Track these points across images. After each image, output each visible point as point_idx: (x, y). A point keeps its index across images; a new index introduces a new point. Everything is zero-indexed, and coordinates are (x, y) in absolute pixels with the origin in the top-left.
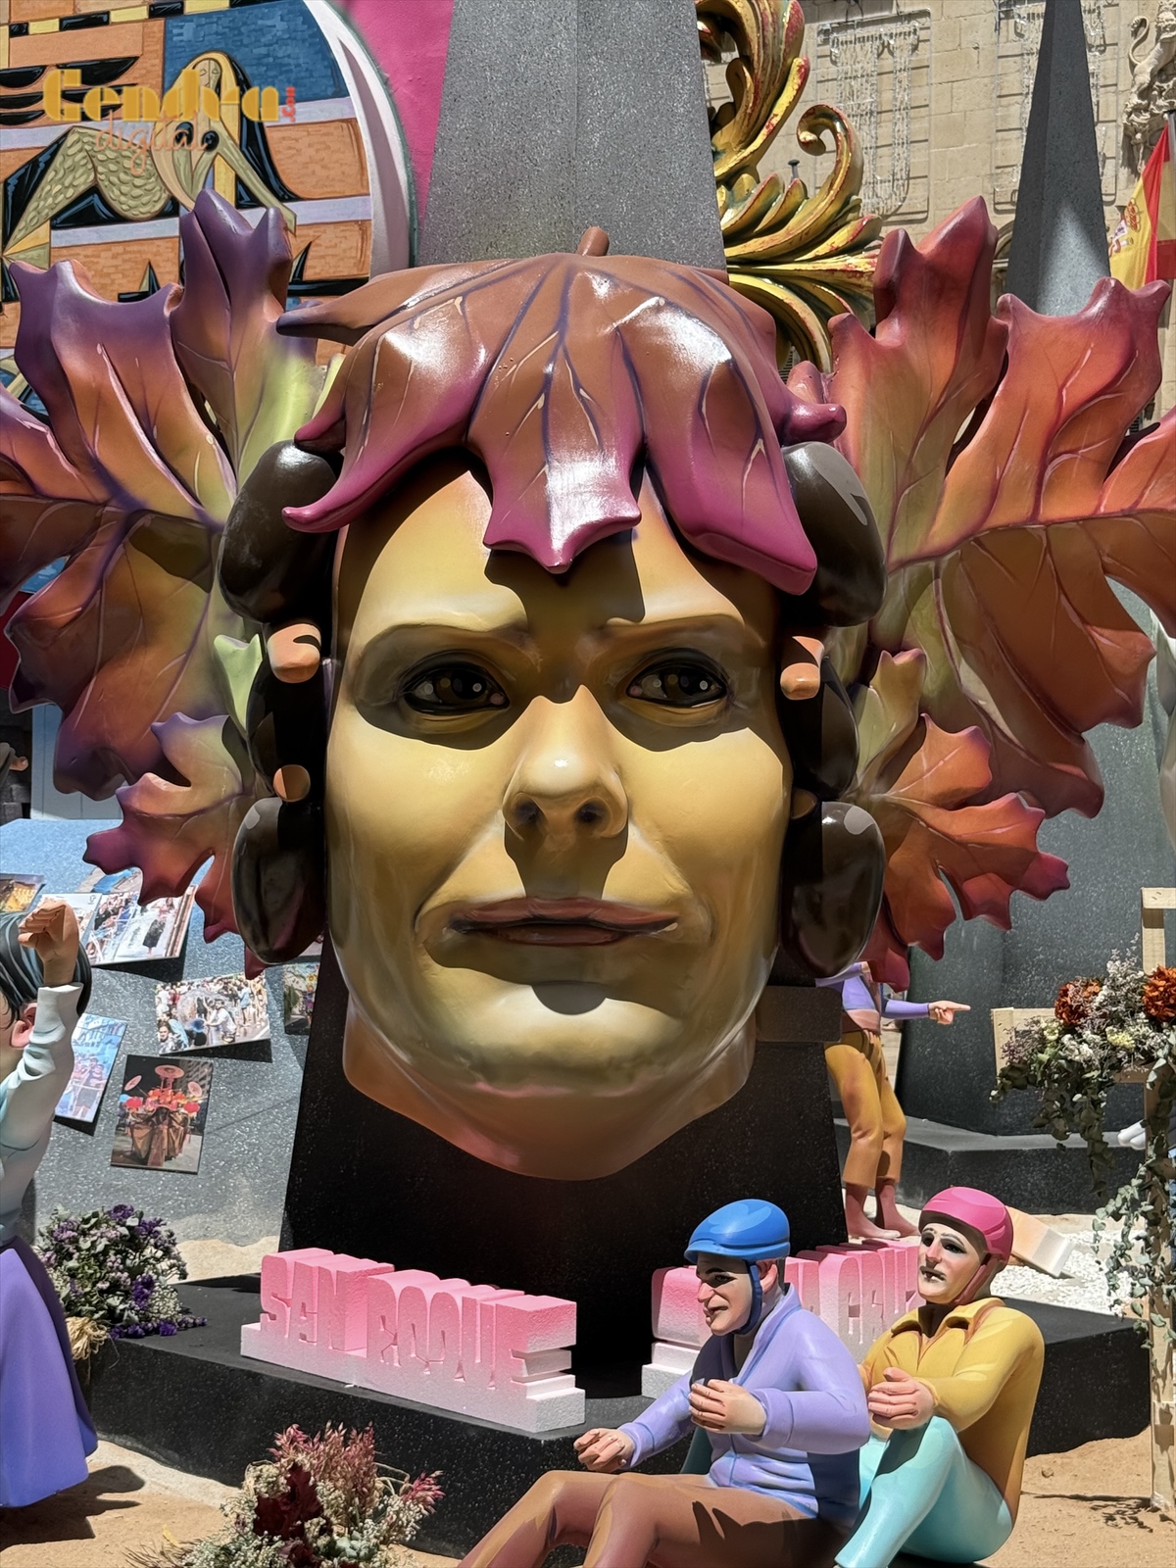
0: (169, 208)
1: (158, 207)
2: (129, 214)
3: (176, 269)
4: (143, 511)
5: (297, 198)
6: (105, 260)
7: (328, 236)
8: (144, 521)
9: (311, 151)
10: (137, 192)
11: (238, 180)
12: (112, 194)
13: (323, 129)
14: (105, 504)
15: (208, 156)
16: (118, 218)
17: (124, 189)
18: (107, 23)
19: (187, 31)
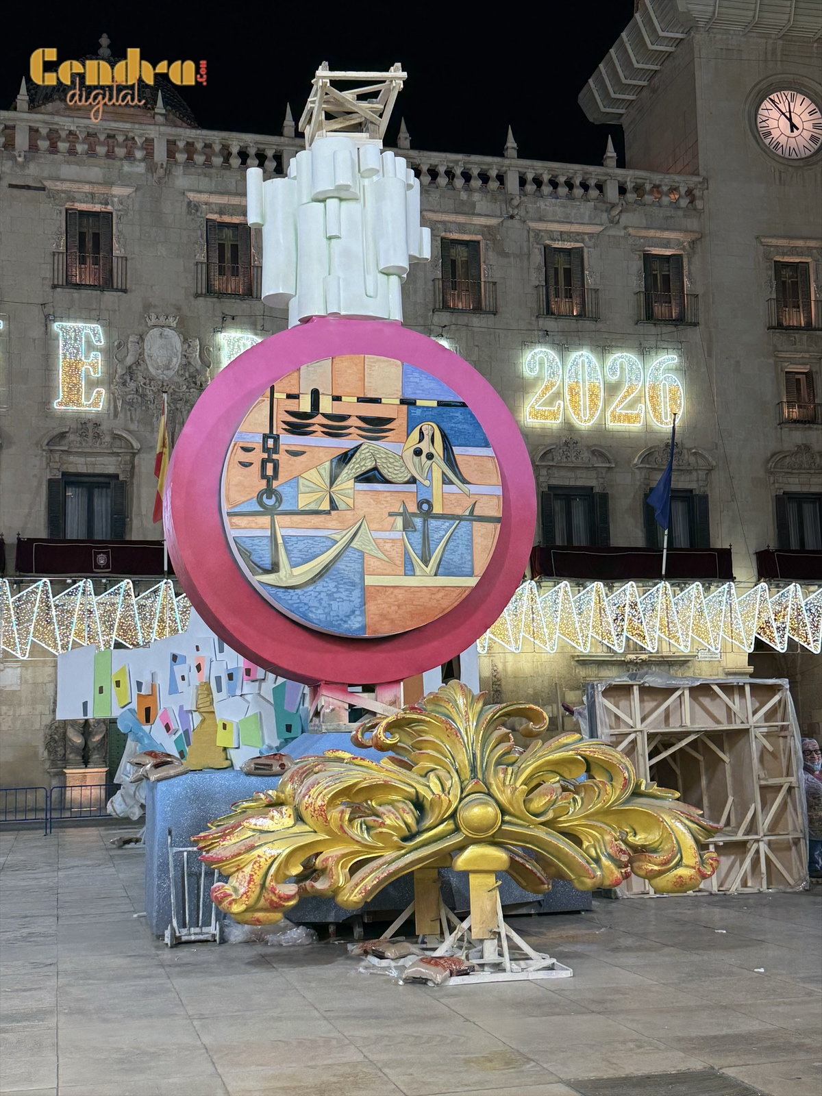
0: (412, 480)
1: (406, 479)
2: (393, 480)
3: (416, 505)
5: (469, 483)
6: (381, 498)
7: (484, 500)
9: (476, 466)
10: (396, 472)
11: (443, 473)
16: (387, 481)
17: (390, 470)
18: (380, 403)
19: (418, 412)
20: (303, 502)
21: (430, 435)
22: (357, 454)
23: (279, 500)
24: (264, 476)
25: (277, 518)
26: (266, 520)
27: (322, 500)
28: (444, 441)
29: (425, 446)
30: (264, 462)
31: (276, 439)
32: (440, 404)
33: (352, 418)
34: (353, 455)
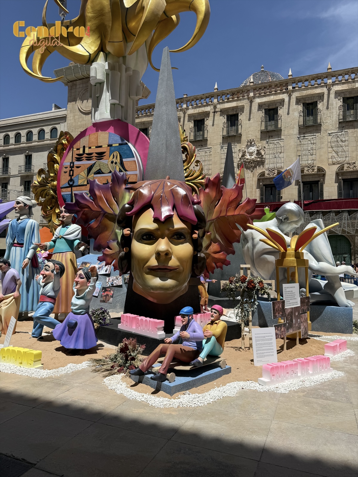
0: (110, 172)
1: (109, 172)
2: (105, 173)
3: (111, 180)
4: (106, 213)
5: (128, 171)
6: (101, 179)
7: (132, 176)
8: (107, 214)
9: (129, 165)
10: (106, 170)
11: (119, 168)
12: (102, 170)
13: (131, 162)
14: (101, 212)
15: (115, 165)
16: (103, 173)
17: (104, 169)
18: (102, 147)
19: (113, 148)
20: (80, 182)
21: (116, 156)
22: (95, 165)
23: (74, 183)
24: (70, 175)
25: (73, 188)
26: (70, 189)
27: (84, 181)
28: (120, 157)
29: (114, 160)
30: (70, 171)
31: (73, 163)
32: (120, 144)
33: (94, 154)
34: (94, 166)
